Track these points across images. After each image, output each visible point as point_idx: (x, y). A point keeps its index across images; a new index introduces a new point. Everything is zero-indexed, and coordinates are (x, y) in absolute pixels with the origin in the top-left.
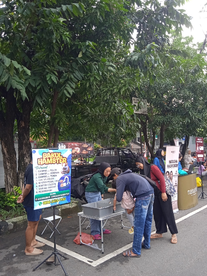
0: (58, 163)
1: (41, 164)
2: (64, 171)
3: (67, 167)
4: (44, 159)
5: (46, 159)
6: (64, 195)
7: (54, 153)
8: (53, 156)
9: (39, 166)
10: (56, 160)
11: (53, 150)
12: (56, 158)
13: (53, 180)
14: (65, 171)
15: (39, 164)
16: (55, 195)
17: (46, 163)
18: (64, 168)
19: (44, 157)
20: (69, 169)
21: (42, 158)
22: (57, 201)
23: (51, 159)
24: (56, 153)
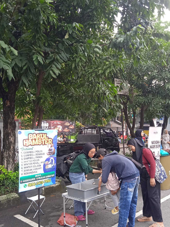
0: (43, 144)
1: (27, 145)
3: (53, 148)
4: (30, 140)
5: (32, 140)
6: (49, 176)
7: (40, 134)
8: (39, 137)
9: (25, 147)
10: (42, 142)
11: (39, 131)
12: (41, 139)
13: (38, 161)
14: (51, 153)
15: (25, 145)
16: (40, 177)
17: (32, 144)
19: (30, 138)
20: (54, 150)
21: (28, 139)
22: (42, 183)
23: (37, 140)
24: (42, 134)
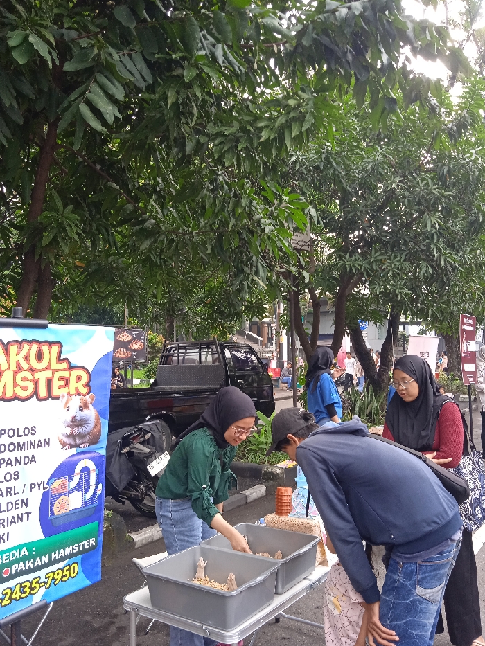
2: (72, 436)
7: (26, 347)
8: (20, 358)
11: (19, 331)
13: (12, 484)
16: (23, 559)
18: (74, 419)
20: (97, 423)
22: (32, 589)
23: (7, 376)
